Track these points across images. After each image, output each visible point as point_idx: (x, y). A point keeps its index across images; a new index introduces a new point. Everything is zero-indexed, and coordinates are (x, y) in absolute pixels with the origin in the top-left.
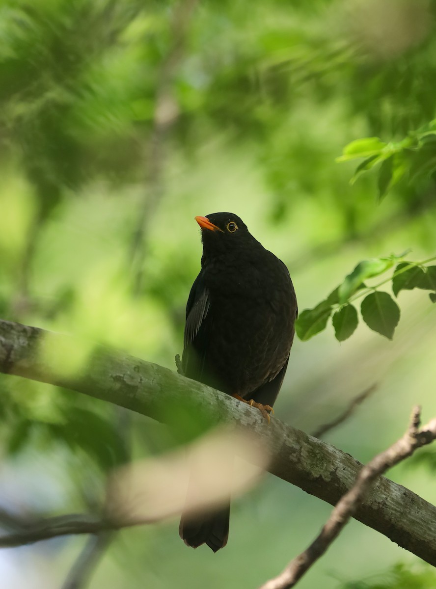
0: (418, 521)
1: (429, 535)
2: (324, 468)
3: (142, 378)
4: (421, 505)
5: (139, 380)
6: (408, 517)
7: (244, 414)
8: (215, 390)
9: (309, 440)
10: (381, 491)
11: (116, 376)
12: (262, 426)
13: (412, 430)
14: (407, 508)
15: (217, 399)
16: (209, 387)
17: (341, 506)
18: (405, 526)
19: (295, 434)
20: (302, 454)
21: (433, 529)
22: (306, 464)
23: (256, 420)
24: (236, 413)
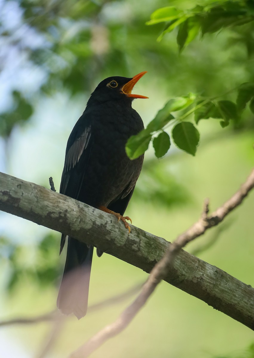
0: (226, 290)
1: (235, 300)
2: (157, 254)
3: (23, 192)
4: (229, 279)
5: (21, 194)
6: (219, 287)
7: (99, 217)
8: (77, 201)
9: (146, 235)
10: (199, 270)
11: (5, 191)
12: (112, 226)
13: (204, 216)
14: (218, 281)
15: (79, 207)
16: (72, 199)
17: (155, 271)
18: (217, 294)
19: (136, 231)
20: (141, 245)
21: (237, 296)
22: (144, 252)
23: (107, 221)
24: (92, 216)
